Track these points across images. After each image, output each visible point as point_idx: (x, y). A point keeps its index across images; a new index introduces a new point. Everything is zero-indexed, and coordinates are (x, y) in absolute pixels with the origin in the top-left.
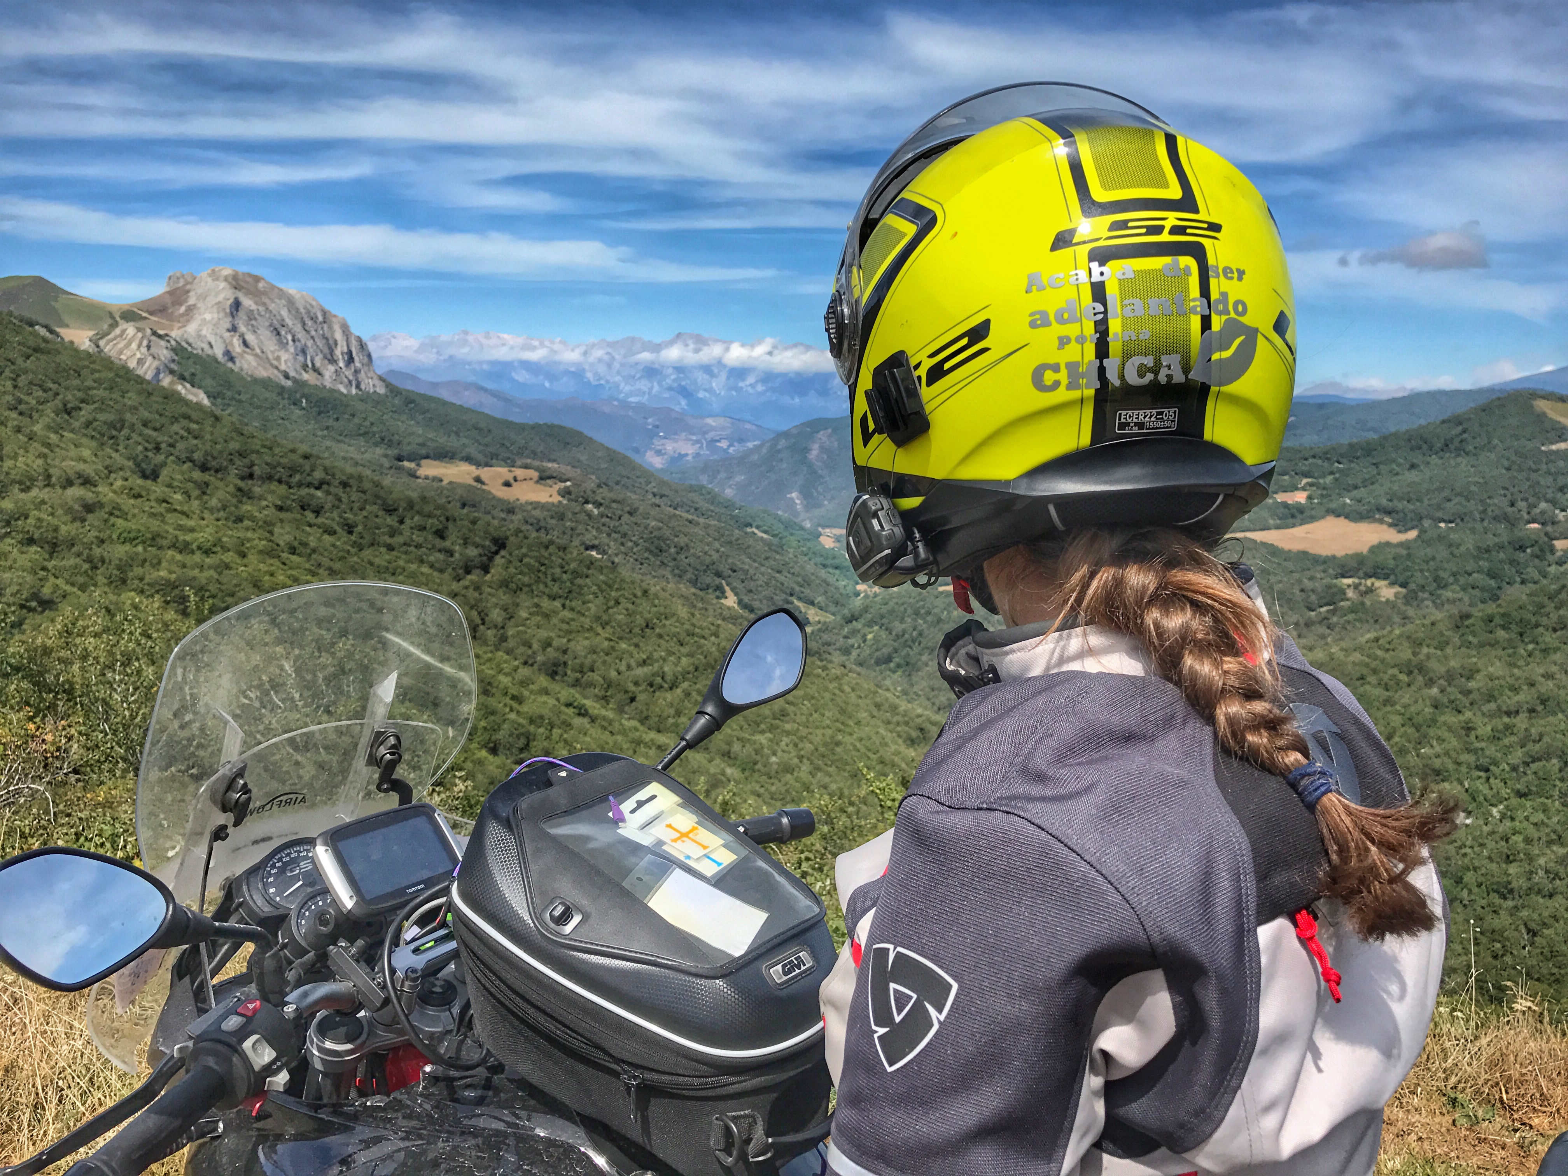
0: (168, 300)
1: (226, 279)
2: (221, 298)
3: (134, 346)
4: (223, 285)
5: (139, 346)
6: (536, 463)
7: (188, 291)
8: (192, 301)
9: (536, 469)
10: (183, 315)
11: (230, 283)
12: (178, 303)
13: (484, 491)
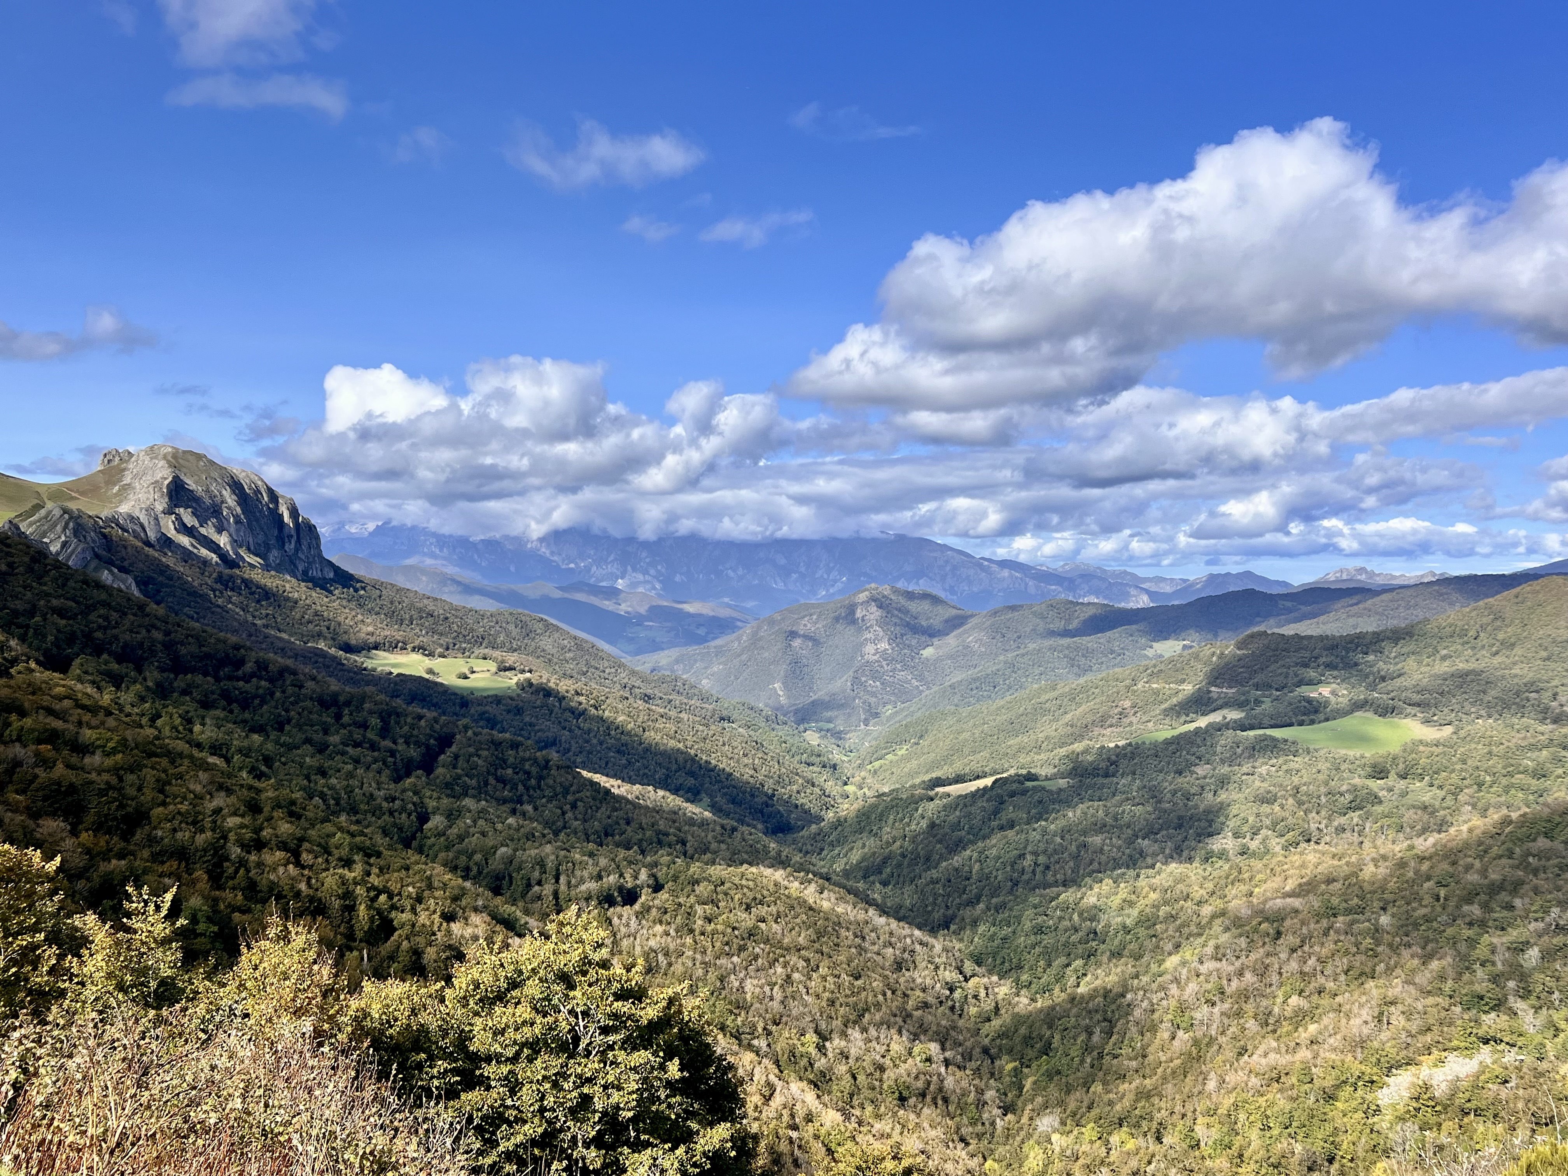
0: (101, 479)
1: (165, 457)
2: (158, 476)
3: (59, 528)
4: (162, 463)
5: (66, 527)
6: (497, 654)
7: (124, 470)
8: (127, 480)
9: (495, 660)
10: (116, 495)
11: (168, 462)
12: (110, 483)
13: (436, 684)
